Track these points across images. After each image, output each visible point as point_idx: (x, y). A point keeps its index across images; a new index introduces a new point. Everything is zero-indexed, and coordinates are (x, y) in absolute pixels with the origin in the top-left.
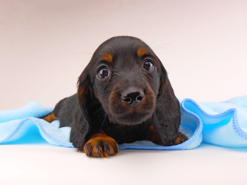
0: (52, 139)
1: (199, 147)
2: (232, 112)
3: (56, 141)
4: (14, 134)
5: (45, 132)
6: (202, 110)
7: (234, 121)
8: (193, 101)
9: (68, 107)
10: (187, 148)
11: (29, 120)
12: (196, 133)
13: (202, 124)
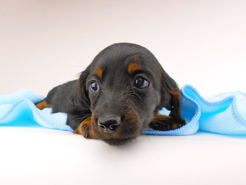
0: (46, 122)
1: (195, 134)
2: (230, 100)
3: (51, 124)
4: (7, 116)
5: (39, 115)
6: (201, 97)
7: (232, 106)
8: (193, 87)
9: (63, 93)
10: (184, 133)
11: (23, 101)
12: (194, 119)
13: (200, 111)
